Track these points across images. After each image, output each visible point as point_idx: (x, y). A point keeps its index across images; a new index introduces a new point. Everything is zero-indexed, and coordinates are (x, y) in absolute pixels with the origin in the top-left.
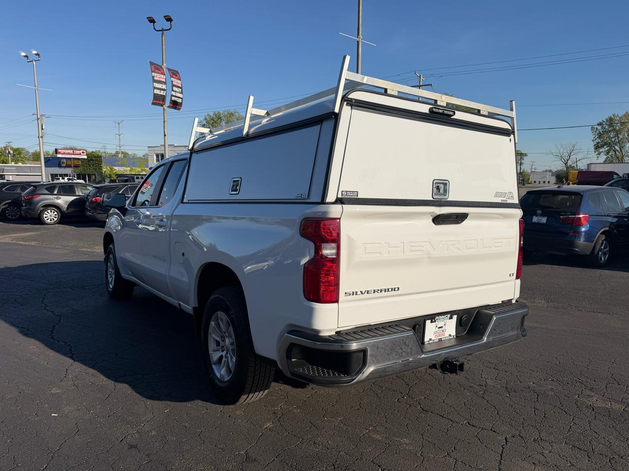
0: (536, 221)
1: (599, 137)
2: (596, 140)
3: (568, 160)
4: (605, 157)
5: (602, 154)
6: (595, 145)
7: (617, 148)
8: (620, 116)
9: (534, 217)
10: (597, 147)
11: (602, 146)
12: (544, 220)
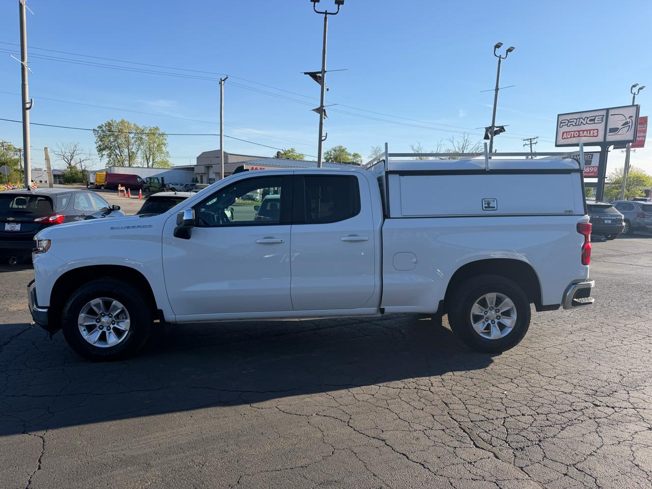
0: (9, 229)
1: (101, 140)
2: (98, 142)
3: (71, 160)
4: (108, 159)
5: (105, 156)
6: (97, 147)
7: (118, 152)
8: (117, 122)
9: (6, 224)
10: (100, 150)
11: (104, 149)
12: (18, 227)
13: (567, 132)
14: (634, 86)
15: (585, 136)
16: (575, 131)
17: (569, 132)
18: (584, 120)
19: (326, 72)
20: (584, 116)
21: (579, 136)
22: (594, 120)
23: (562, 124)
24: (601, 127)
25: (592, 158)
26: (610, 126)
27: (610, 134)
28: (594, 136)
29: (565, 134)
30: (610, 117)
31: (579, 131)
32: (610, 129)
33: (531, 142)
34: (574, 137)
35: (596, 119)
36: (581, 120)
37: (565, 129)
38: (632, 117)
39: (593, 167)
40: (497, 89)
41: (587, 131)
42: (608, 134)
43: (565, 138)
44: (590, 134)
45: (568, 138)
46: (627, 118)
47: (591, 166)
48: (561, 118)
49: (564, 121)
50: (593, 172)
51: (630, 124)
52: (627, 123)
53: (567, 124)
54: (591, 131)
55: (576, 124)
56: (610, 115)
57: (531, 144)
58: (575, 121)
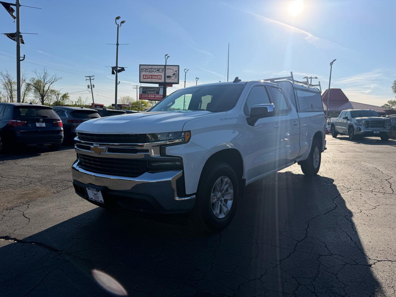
12: (44, 125)
13: (145, 75)
14: (166, 55)
15: (155, 78)
16: (149, 75)
17: (147, 75)
18: (154, 70)
19: (20, 6)
20: (154, 67)
21: (152, 78)
22: (159, 70)
23: (142, 71)
24: (163, 74)
25: (159, 90)
26: (167, 75)
27: (167, 79)
28: (159, 79)
29: (144, 76)
30: (167, 70)
31: (152, 75)
32: (167, 76)
33: (90, 78)
34: (149, 78)
35: (160, 70)
36: (152, 70)
37: (144, 73)
38: (176, 71)
39: (161, 95)
40: (118, 45)
41: (156, 76)
42: (166, 78)
43: (144, 78)
44: (157, 77)
45: (146, 78)
46: (175, 71)
47: (160, 94)
48: (142, 67)
49: (143, 69)
50: (160, 98)
51: (176, 75)
52: (174, 74)
53: (145, 71)
54: (158, 76)
55: (150, 71)
56: (166, 69)
57: (90, 79)
58: (149, 69)
